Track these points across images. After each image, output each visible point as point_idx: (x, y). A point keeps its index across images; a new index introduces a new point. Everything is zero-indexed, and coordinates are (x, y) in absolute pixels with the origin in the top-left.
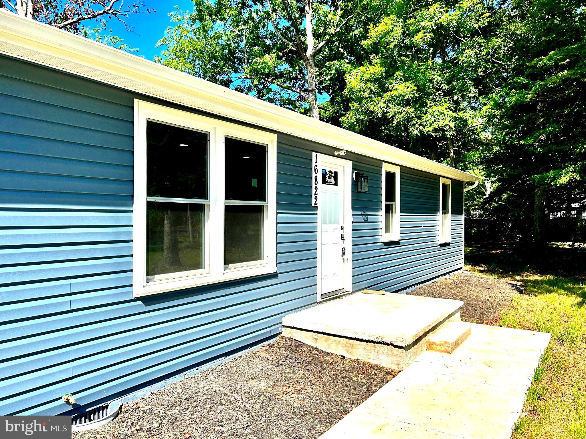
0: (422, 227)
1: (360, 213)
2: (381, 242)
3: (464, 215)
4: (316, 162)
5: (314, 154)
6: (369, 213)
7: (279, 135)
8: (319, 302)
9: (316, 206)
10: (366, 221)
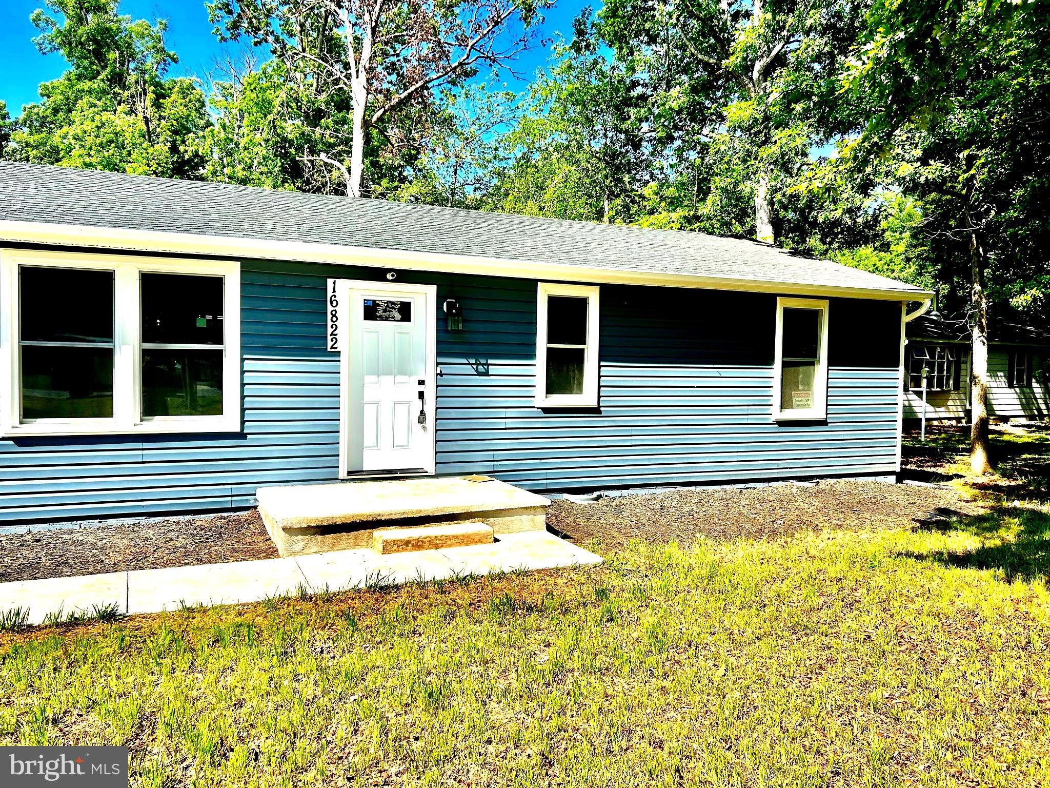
0: (693, 387)
1: (465, 361)
2: (534, 407)
3: (902, 368)
4: (334, 291)
5: (330, 282)
6: (490, 362)
7: (243, 261)
8: (342, 480)
9: (333, 350)
10: (486, 374)
